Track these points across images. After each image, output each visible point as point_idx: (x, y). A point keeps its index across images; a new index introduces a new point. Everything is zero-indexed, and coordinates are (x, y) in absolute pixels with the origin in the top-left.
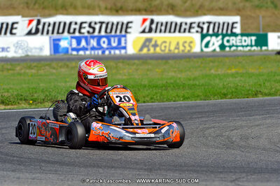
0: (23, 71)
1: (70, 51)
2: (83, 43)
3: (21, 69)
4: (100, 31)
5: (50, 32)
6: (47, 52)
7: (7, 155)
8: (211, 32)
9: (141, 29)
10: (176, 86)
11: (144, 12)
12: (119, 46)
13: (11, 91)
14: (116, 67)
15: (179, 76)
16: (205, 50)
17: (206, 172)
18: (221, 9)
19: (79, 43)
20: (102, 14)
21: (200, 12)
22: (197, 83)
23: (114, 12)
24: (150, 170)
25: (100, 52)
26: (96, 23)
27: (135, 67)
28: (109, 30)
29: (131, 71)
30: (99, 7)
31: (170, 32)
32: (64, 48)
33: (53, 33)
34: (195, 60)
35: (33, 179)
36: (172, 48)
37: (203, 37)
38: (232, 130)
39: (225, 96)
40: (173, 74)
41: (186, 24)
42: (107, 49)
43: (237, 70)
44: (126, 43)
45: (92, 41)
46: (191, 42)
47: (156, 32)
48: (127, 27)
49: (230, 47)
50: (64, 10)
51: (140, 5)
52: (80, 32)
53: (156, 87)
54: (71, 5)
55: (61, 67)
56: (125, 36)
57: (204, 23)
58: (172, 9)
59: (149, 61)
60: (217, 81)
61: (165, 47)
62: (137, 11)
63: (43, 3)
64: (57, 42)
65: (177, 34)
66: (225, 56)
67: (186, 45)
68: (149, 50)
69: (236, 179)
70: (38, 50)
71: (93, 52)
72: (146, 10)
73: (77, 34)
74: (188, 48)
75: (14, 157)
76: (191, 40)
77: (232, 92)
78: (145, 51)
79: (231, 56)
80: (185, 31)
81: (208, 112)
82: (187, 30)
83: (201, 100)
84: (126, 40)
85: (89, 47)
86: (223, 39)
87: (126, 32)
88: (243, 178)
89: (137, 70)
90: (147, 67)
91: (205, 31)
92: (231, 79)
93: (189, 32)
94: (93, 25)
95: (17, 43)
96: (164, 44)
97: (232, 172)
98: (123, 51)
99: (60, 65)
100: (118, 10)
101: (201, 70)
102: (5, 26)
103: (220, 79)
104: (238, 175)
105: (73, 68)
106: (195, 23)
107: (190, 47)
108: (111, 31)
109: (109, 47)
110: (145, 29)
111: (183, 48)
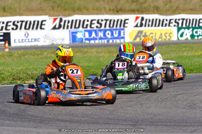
0: (49, 55)
1: (84, 41)
3: (47, 54)
4: (105, 26)
5: (69, 27)
6: (67, 41)
8: (184, 26)
9: (135, 24)
11: (137, 12)
12: (120, 37)
13: (38, 70)
14: (117, 51)
16: (180, 38)
17: (174, 126)
18: (192, 10)
19: (90, 35)
20: (107, 14)
21: (176, 11)
23: (116, 12)
25: (106, 41)
26: (102, 20)
28: (111, 25)
30: (105, 8)
31: (155, 26)
32: (79, 39)
33: (71, 28)
34: (173, 46)
35: (49, 133)
36: (157, 37)
37: (179, 29)
39: (192, 71)
41: (167, 20)
42: (111, 39)
44: (124, 34)
45: (100, 33)
46: (171, 33)
47: (145, 26)
48: (125, 23)
49: (198, 36)
50: (80, 11)
51: (134, 6)
52: (91, 27)
54: (85, 7)
55: (77, 52)
56: (123, 29)
57: (179, 20)
58: (157, 10)
62: (132, 11)
63: (64, 6)
64: (75, 34)
65: (160, 27)
66: (193, 43)
67: (167, 35)
68: (141, 39)
69: (194, 131)
70: (61, 40)
71: (100, 41)
72: (138, 11)
73: (89, 28)
74: (168, 37)
75: (37, 117)
76: (170, 32)
77: (197, 68)
78: (138, 39)
79: (198, 43)
80: (166, 26)
82: (167, 25)
84: (124, 32)
85: (98, 38)
86: (193, 31)
87: (124, 26)
88: (199, 129)
91: (180, 25)
92: (197, 59)
93: (169, 26)
94: (100, 21)
95: (46, 35)
96: (151, 35)
97: (191, 126)
98: (122, 40)
99: (76, 50)
100: (118, 11)
101: (177, 53)
102: (36, 23)
103: (189, 59)
104: (196, 128)
105: (85, 53)
106: (173, 19)
107: (170, 36)
108: (113, 26)
109: (112, 37)
110: (137, 24)
111: (165, 38)
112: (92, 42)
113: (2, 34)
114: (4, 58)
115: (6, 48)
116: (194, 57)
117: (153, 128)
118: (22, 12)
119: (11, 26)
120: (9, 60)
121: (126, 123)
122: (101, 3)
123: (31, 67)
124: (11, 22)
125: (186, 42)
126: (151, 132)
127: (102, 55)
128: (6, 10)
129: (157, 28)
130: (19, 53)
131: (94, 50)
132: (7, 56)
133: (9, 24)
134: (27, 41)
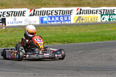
1: (48, 22)
2: (53, 19)
4: (60, 14)
6: (38, 23)
7: (19, 65)
8: (105, 13)
9: (77, 13)
10: (90, 35)
11: (78, 6)
12: (68, 20)
14: (66, 28)
15: (92, 31)
16: (103, 21)
17: (100, 71)
18: (109, 4)
19: (51, 19)
20: (61, 7)
21: (100, 5)
22: (99, 34)
24: (78, 70)
25: (60, 22)
26: (58, 11)
27: (74, 28)
28: (63, 14)
29: (72, 30)
30: (59, 4)
31: (88, 14)
32: (45, 21)
33: (40, 15)
34: (98, 25)
35: (29, 75)
36: (89, 20)
38: (112, 53)
39: (110, 39)
40: (89, 31)
41: (95, 10)
42: (63, 21)
43: (115, 29)
44: (70, 19)
45: (56, 18)
46: (97, 18)
47: (82, 14)
48: (71, 12)
49: (113, 19)
50: (45, 5)
51: (76, 3)
52: (51, 14)
53: (82, 36)
54: (48, 3)
55: (43, 29)
56: (70, 16)
57: (102, 10)
58: (89, 5)
59: (80, 26)
60: (107, 33)
61: (87, 20)
62: (75, 5)
63: (36, 3)
64: (42, 19)
65: (91, 14)
66: (110, 23)
67: (95, 19)
68: (80, 21)
69: (112, 73)
70: (34, 22)
71: (57, 23)
72: (78, 5)
73: (50, 15)
74: (96, 20)
75: (22, 66)
77: (113, 38)
78: (78, 21)
79: (113, 23)
81: (103, 46)
82: (95, 13)
83: (100, 41)
84: (70, 17)
85: (55, 21)
87: (70, 14)
88: (115, 72)
89: (75, 29)
90: (79, 28)
91: (102, 13)
92: (112, 32)
93: (96, 13)
94: (57, 11)
95: (26, 19)
96: (86, 19)
97: (110, 70)
98: (69, 22)
99: (43, 28)
100: (67, 5)
101: (101, 29)
102: (20, 12)
103: (108, 33)
104: (113, 72)
105: (48, 29)
106: (98, 10)
107: (97, 20)
108: (64, 14)
109: (63, 20)
110: (78, 13)
111: (94, 20)
112: (52, 23)
113: (1, 19)
114: (2, 32)
115: (3, 27)
116: (111, 31)
117: (88, 72)
118: (12, 6)
119: (6, 14)
120: (5, 34)
121: (73, 69)
122: (57, 1)
123: (18, 38)
124: (6, 12)
125: (106, 23)
126: (87, 74)
127: (58, 30)
128: (3, 5)
129: (89, 15)
130: (11, 29)
131: (54, 27)
132: (4, 31)
133: (5, 13)
134: (15, 23)
